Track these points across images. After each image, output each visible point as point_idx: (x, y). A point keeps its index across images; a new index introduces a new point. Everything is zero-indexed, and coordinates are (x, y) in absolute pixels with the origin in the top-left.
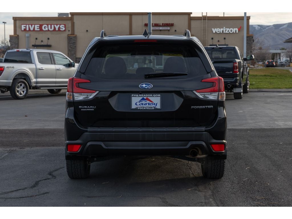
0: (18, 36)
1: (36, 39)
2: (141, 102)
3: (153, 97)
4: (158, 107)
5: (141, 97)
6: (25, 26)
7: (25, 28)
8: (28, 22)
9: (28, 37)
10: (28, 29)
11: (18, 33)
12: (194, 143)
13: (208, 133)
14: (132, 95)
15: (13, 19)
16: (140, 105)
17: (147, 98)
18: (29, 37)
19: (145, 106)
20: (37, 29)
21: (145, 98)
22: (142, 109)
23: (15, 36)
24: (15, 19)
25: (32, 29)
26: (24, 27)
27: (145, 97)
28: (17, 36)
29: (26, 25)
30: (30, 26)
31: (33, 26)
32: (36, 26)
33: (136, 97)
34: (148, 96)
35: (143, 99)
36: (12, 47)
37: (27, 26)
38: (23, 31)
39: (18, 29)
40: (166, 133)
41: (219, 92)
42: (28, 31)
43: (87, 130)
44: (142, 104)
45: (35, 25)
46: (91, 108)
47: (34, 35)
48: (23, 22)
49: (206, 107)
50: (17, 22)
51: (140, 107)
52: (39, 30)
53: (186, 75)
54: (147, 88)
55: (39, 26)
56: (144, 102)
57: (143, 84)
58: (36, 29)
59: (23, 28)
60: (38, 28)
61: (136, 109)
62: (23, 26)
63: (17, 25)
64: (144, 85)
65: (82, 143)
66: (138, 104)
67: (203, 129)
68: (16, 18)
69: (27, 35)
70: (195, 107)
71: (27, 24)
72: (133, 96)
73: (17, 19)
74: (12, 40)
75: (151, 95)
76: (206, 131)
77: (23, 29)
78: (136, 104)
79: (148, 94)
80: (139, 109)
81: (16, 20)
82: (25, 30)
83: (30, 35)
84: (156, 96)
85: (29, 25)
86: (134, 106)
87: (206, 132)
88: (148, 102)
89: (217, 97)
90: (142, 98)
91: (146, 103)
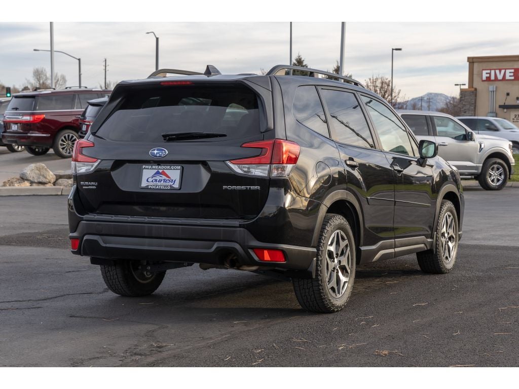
0: (476, 89)
1: (508, 94)
2: (154, 178)
3: (171, 169)
4: (176, 185)
5: (154, 169)
6: (489, 71)
7: (488, 75)
8: (494, 66)
9: (493, 91)
10: (493, 78)
11: (475, 86)
12: (222, 244)
13: (246, 230)
14: (144, 166)
15: (468, 61)
16: (152, 181)
17: (163, 171)
18: (496, 91)
19: (159, 184)
20: (510, 76)
21: (160, 171)
22: (154, 189)
23: (471, 91)
24: (471, 60)
25: (500, 77)
26: (487, 73)
27: (160, 169)
28: (473, 89)
29: (491, 70)
30: (497, 72)
31: (503, 71)
32: (508, 71)
33: (148, 169)
34: (164, 169)
35: (158, 173)
36: (465, 109)
37: (493, 72)
38: (484, 81)
39: (475, 77)
40: (181, 226)
41: (271, 163)
42: (493, 80)
43: (83, 218)
44: (156, 181)
45: (505, 69)
46: (93, 186)
47: (504, 88)
48: (484, 65)
49: (248, 189)
50: (476, 65)
51: (151, 185)
52: (513, 78)
53: (225, 136)
54: (159, 156)
55: (513, 71)
56: (158, 178)
57: (154, 150)
58: (508, 77)
59: (485, 76)
60: (512, 74)
61: (147, 188)
62: (484, 72)
63: (475, 72)
64: (156, 152)
65: (77, 237)
66: (150, 180)
67: (236, 223)
68: (473, 58)
69: (491, 88)
70: (230, 188)
71: (493, 69)
72: (145, 168)
73: (474, 60)
74: (465, 97)
75: (168, 167)
76: (240, 226)
77: (484, 78)
78: (147, 181)
79: (164, 166)
80: (150, 189)
81: (473, 62)
82: (488, 79)
83: (496, 87)
84: (174, 169)
85: (495, 70)
86: (144, 184)
87: (242, 229)
88: (164, 177)
89: (267, 172)
90: (157, 170)
91: (161, 178)
